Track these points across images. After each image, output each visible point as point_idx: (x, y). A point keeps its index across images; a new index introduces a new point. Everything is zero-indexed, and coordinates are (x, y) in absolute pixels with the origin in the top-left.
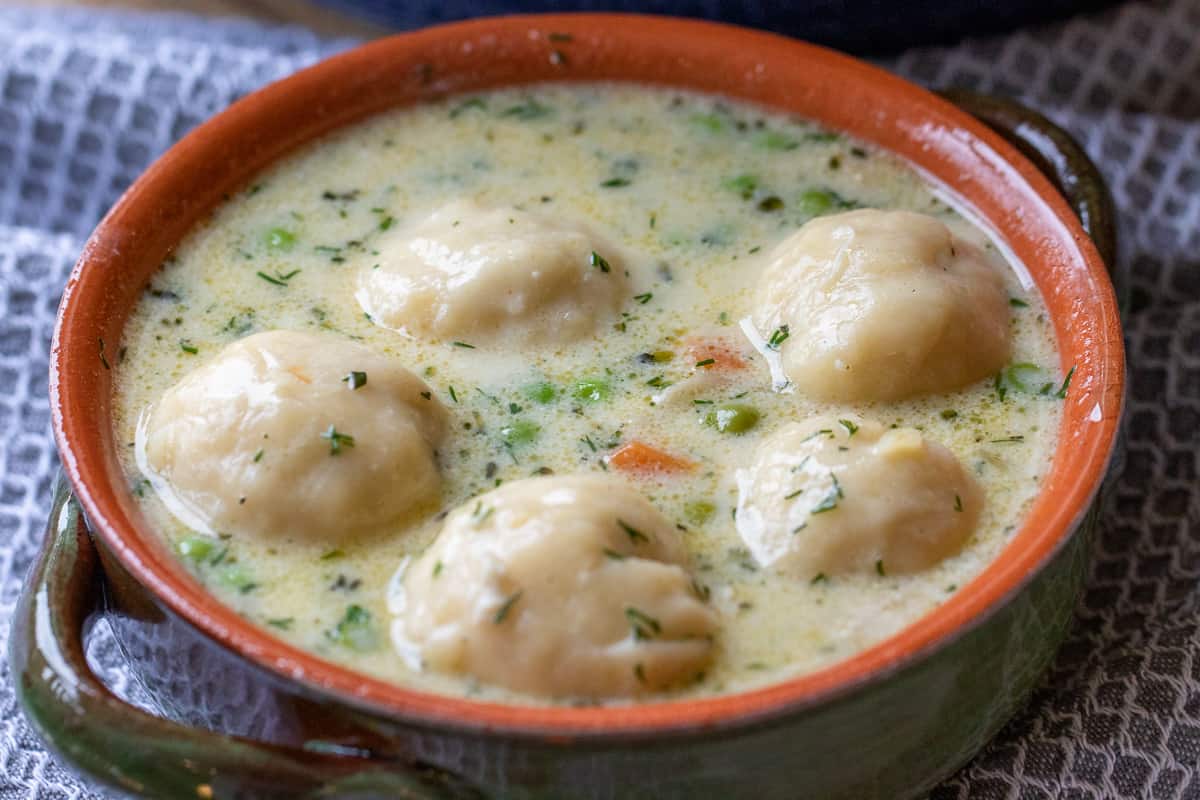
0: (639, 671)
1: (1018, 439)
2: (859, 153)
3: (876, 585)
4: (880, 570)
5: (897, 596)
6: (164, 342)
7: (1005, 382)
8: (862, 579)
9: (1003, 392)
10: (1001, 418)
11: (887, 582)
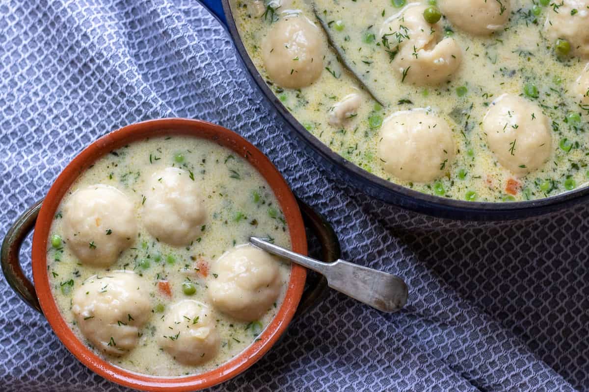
0: (105, 350)
1: (239, 342)
2: (284, 229)
3: (171, 360)
4: (175, 358)
5: (173, 367)
6: (108, 169)
7: (252, 325)
8: (170, 356)
9: (248, 328)
10: (241, 334)
11: (174, 362)
